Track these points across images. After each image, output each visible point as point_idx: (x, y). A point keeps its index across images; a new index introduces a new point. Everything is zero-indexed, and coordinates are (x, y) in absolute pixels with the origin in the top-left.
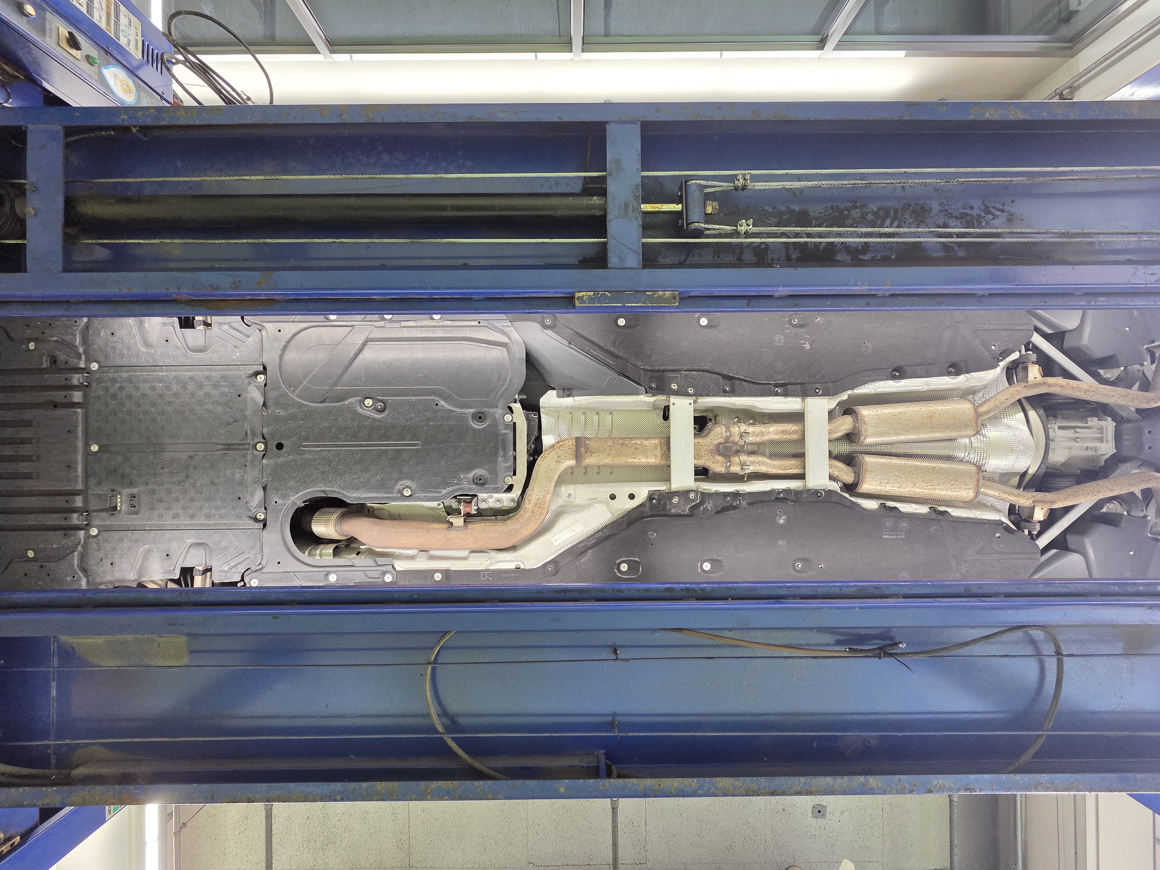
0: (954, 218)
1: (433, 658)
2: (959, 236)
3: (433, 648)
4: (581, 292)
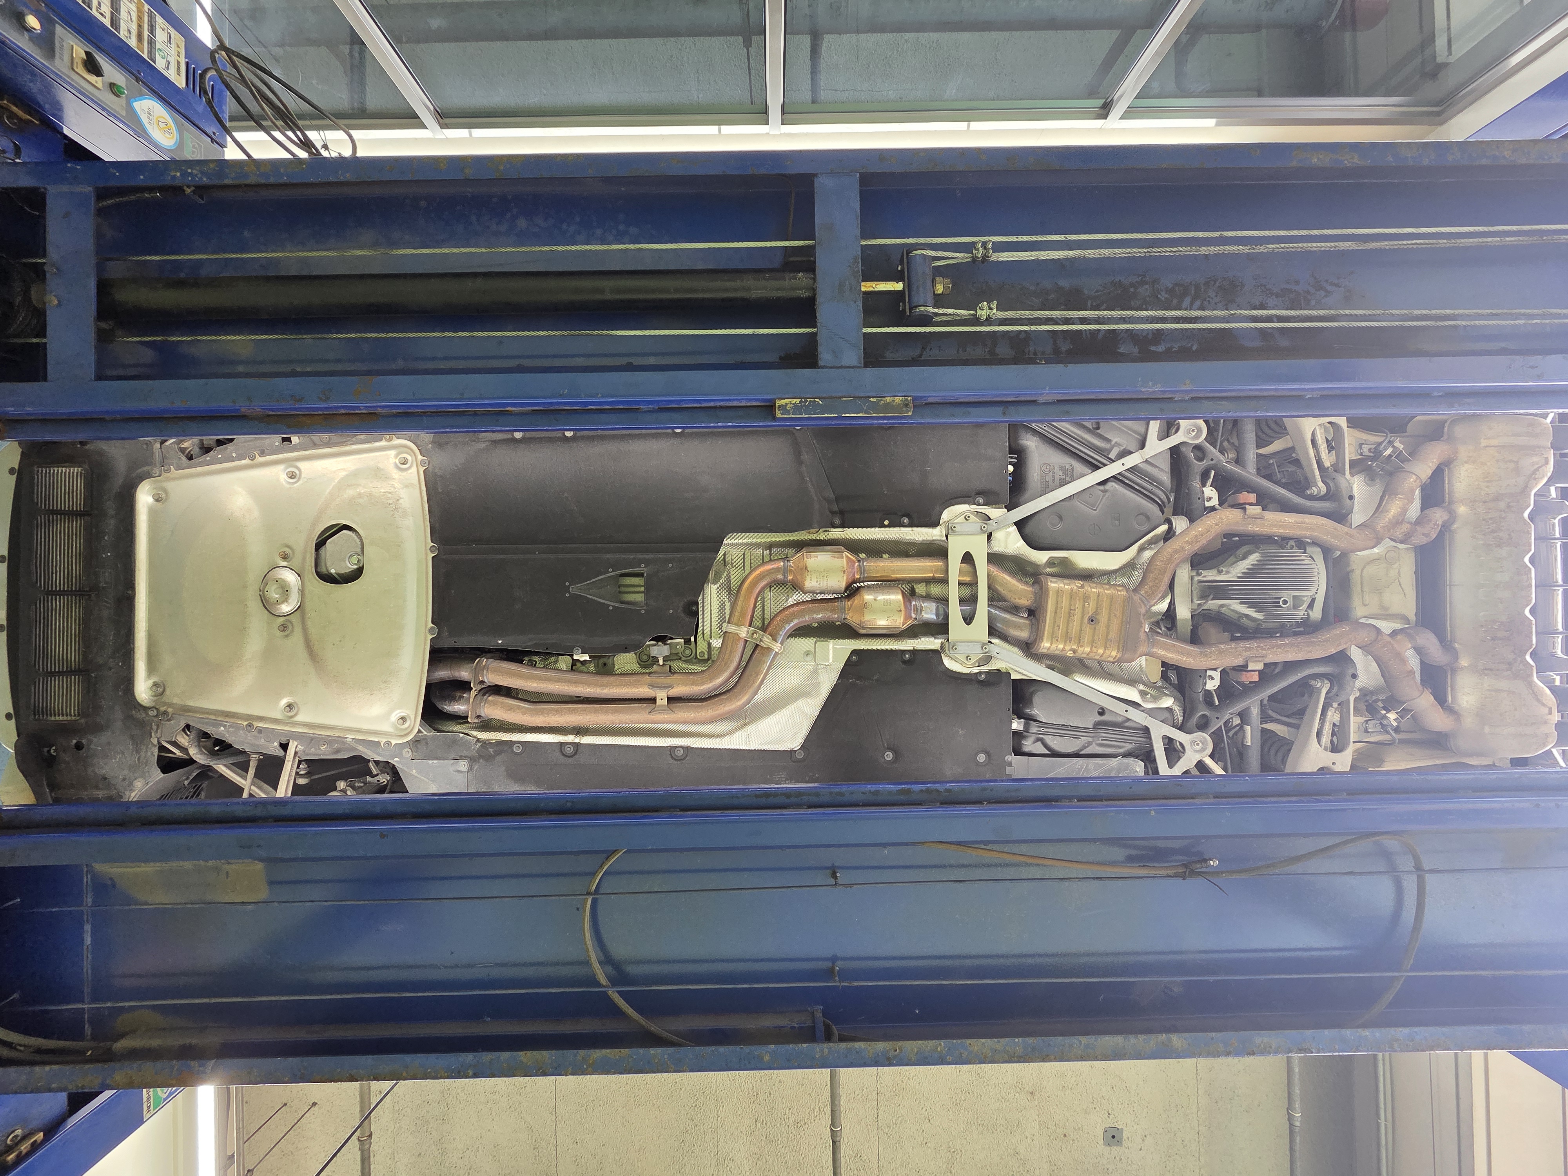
0: (1274, 297)
1: (594, 887)
2: (1281, 319)
3: (593, 874)
4: (784, 399)
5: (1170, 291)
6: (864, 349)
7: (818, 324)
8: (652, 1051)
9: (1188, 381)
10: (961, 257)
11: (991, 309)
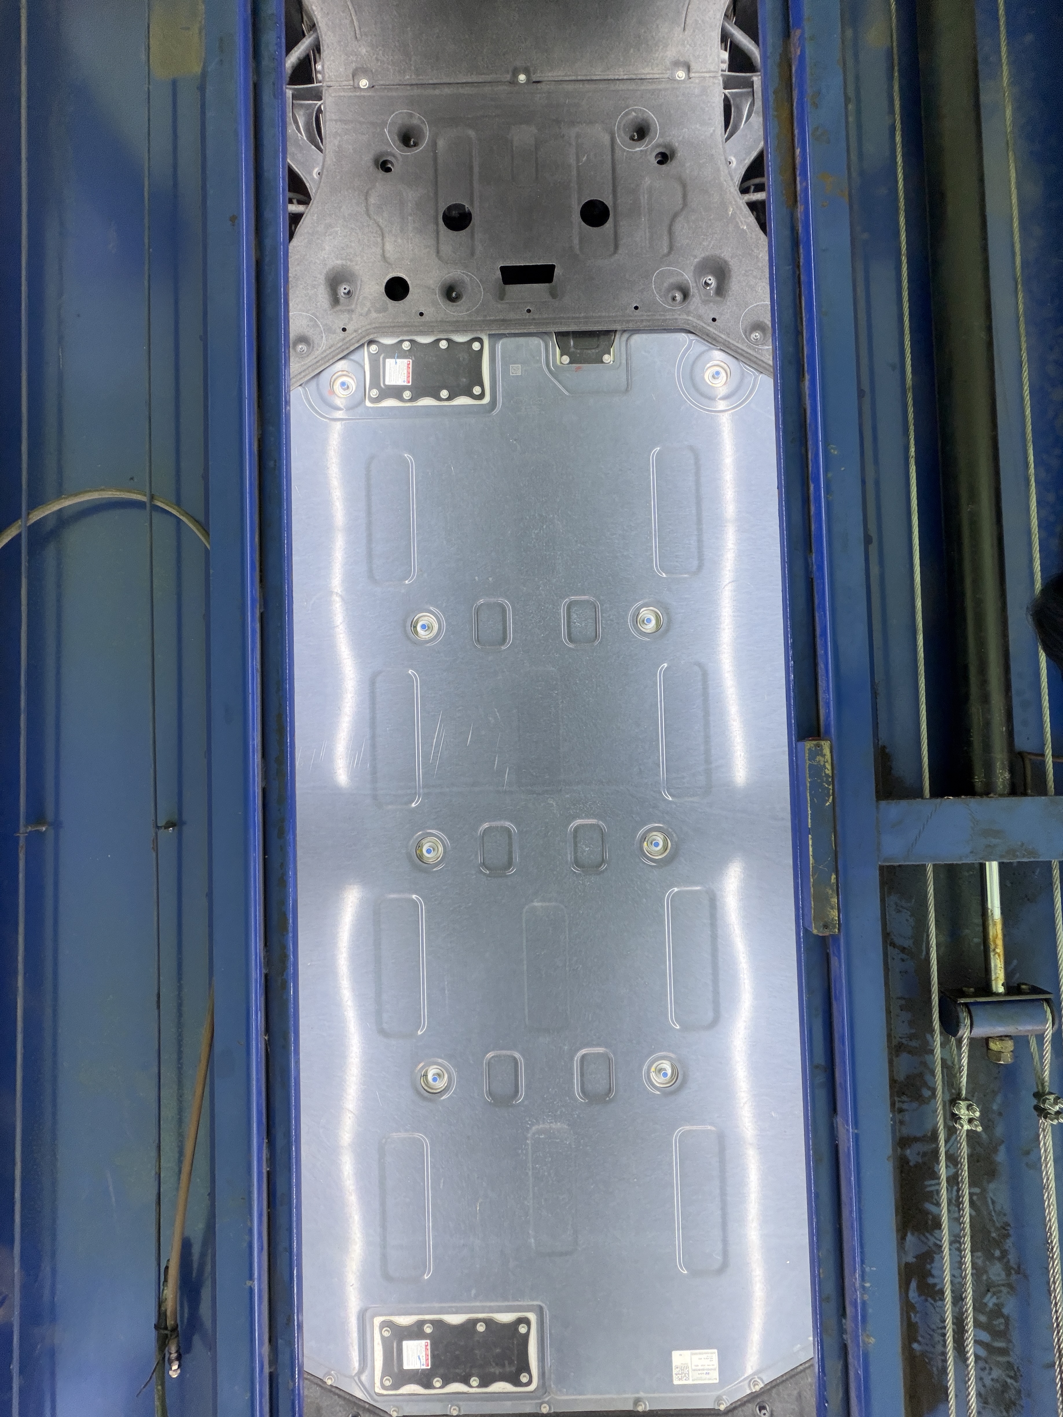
1: (161, 506)
3: (178, 504)
4: (831, 752)
6: (904, 866)
7: (936, 800)
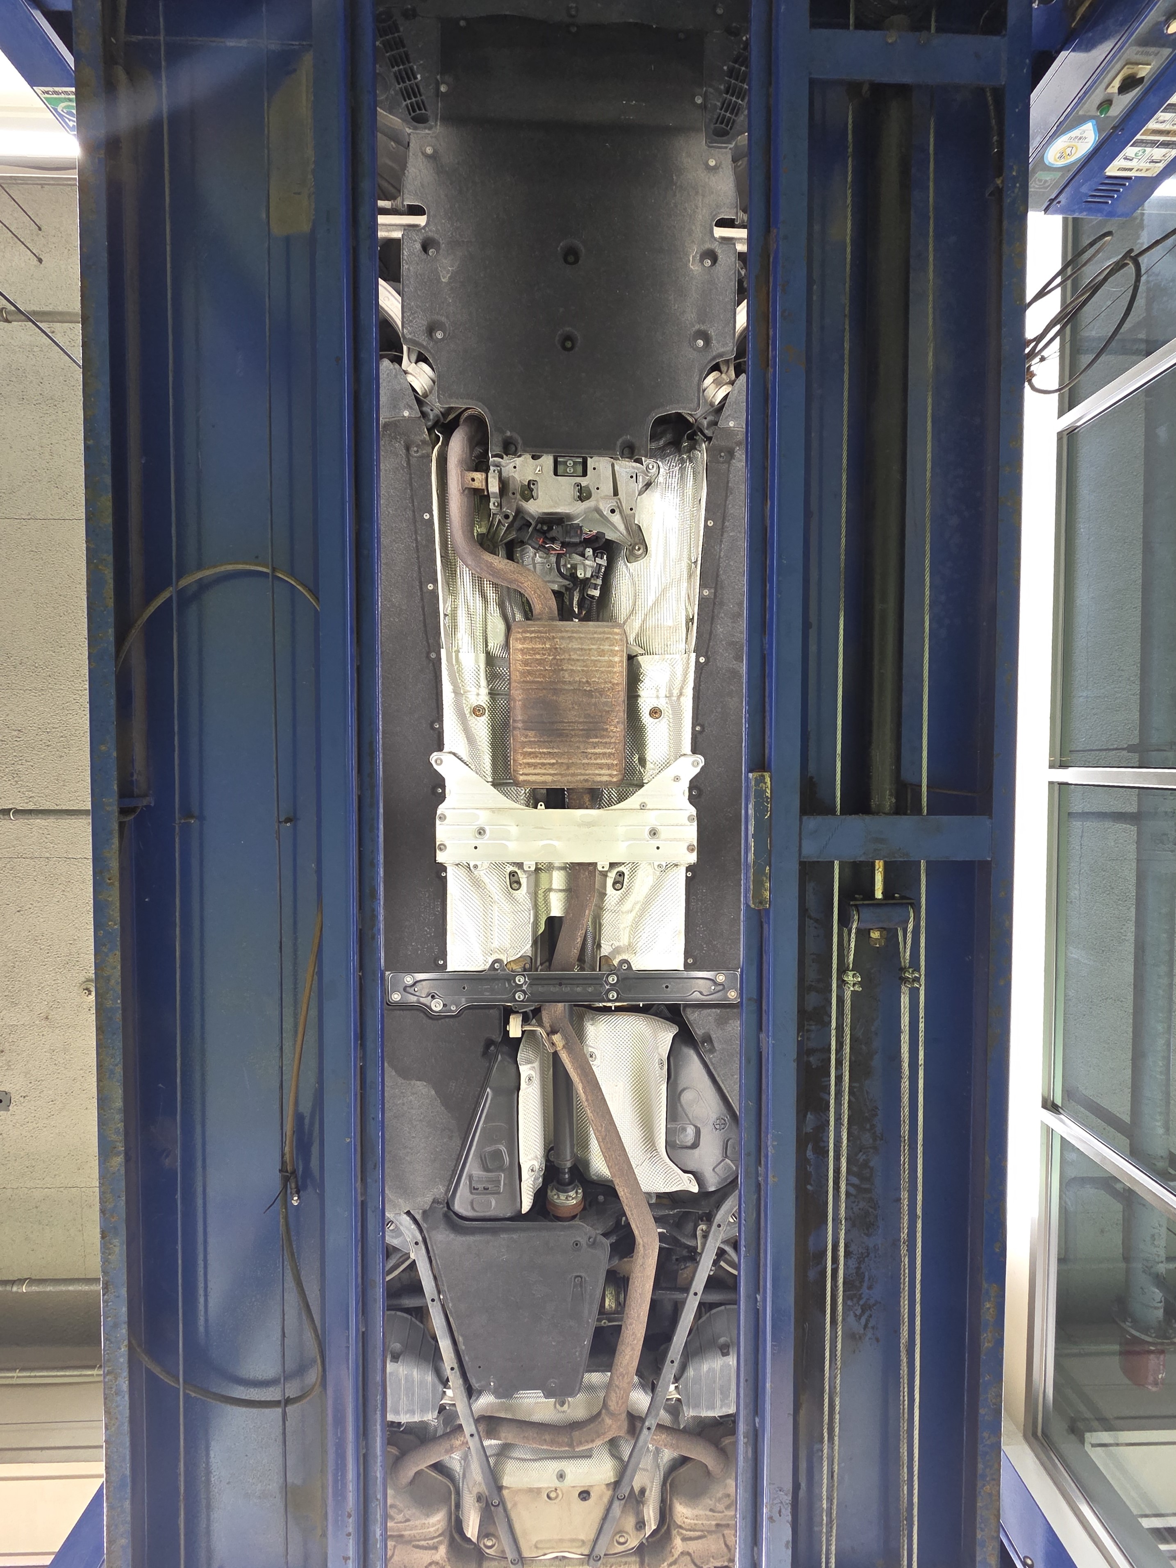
1: (280, 575)
2: (835, 1272)
3: (292, 574)
4: (771, 781)
5: (866, 1164)
6: (818, 862)
7: (844, 817)
8: (111, 631)
9: (776, 1180)
10: (906, 956)
11: (854, 985)
